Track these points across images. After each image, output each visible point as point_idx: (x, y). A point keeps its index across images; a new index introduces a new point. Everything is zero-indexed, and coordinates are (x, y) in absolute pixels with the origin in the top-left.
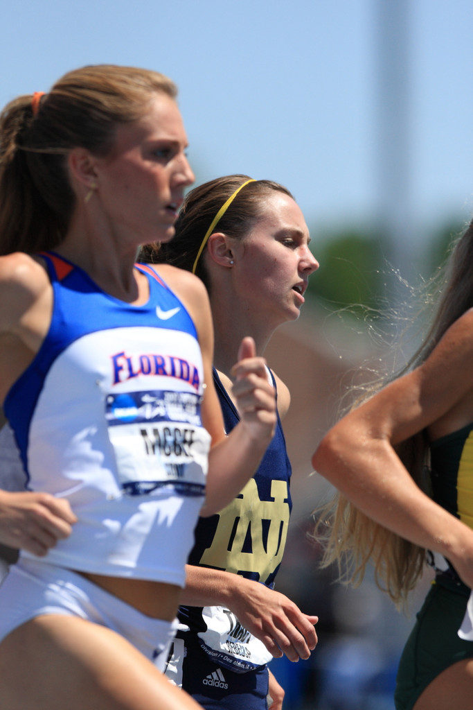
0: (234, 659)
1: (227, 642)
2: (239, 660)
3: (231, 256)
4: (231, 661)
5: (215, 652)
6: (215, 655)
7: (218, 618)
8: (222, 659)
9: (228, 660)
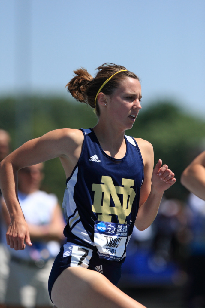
0: (110, 255)
1: (106, 248)
2: (112, 256)
3: (106, 102)
4: (108, 257)
5: (102, 254)
6: (102, 255)
7: (101, 239)
8: (105, 256)
9: (107, 256)
